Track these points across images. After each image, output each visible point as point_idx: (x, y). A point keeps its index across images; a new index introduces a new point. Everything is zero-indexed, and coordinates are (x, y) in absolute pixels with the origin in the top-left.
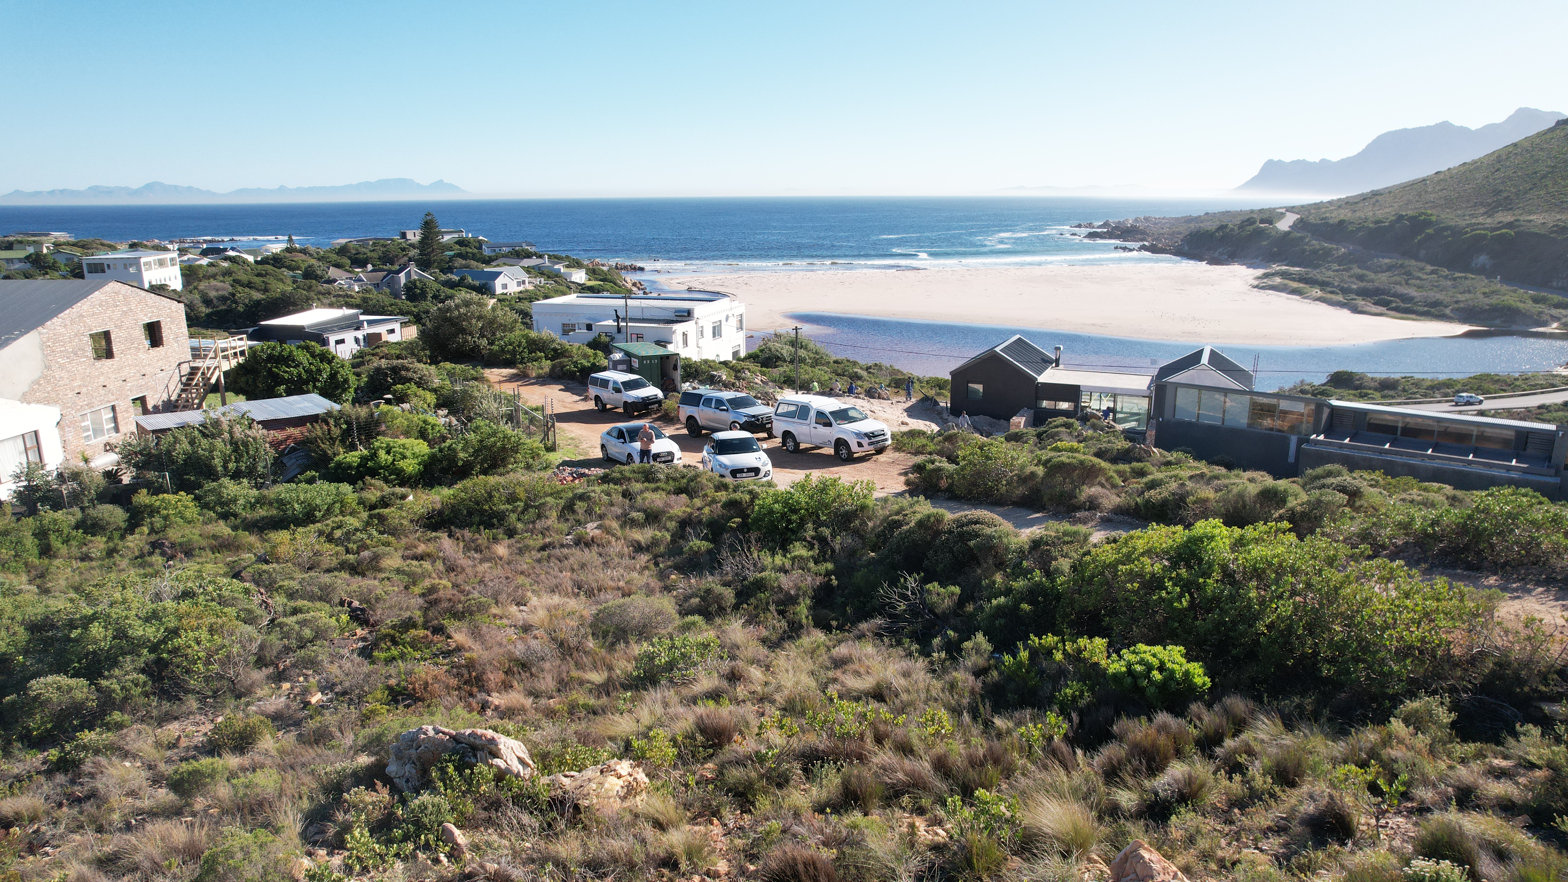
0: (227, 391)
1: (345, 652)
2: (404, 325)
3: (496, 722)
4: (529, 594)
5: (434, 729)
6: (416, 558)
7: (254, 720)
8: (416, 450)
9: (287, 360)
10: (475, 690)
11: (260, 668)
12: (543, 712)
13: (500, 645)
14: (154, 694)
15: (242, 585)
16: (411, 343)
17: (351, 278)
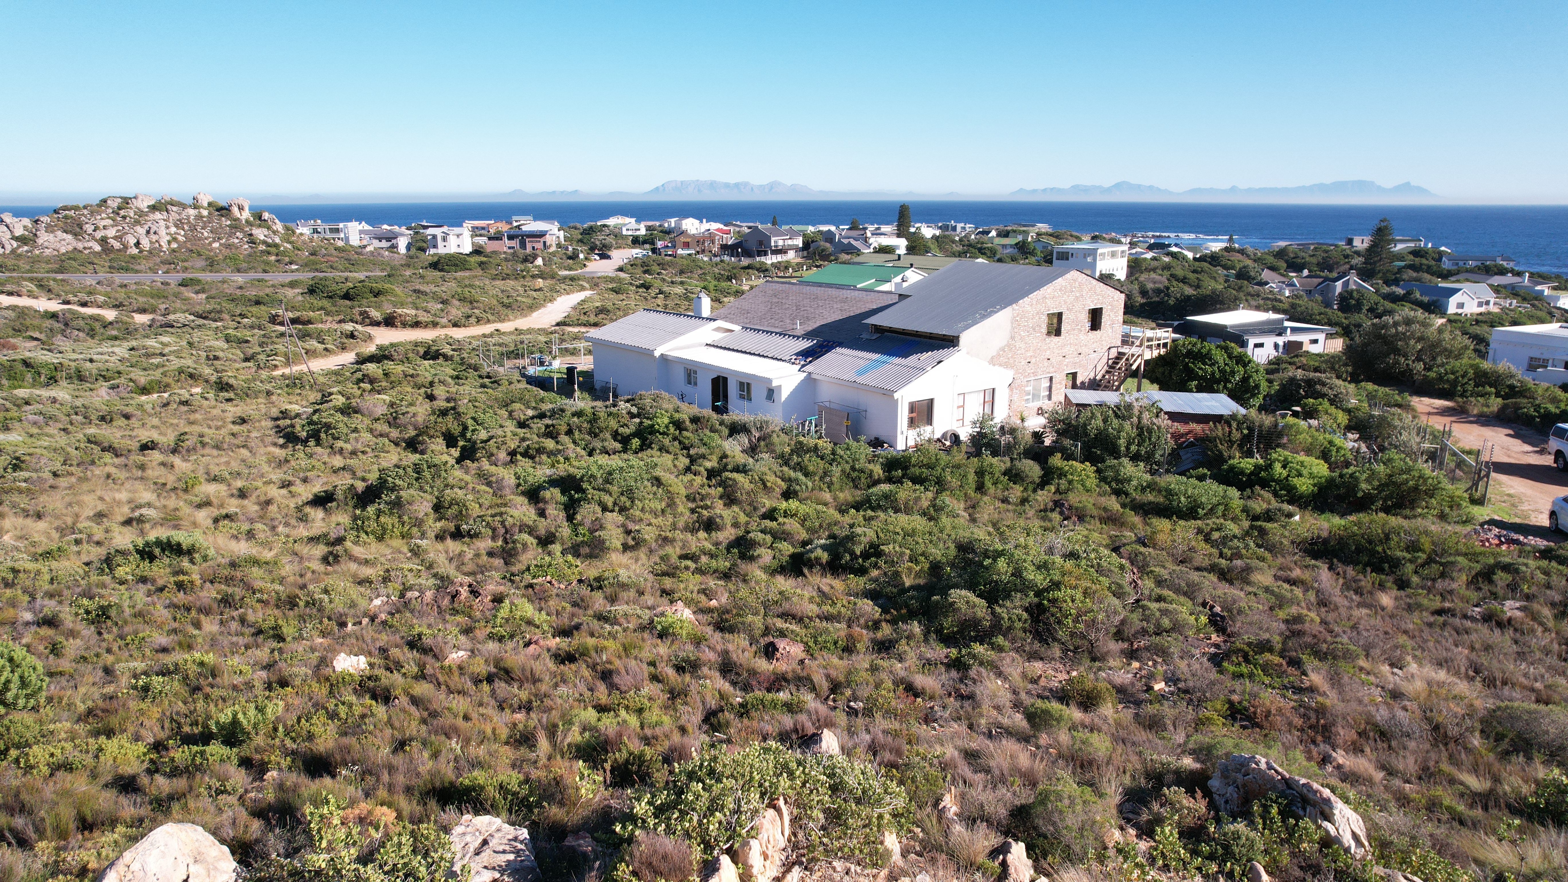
0: (1144, 377)
1: (1197, 652)
2: (1330, 336)
3: (1334, 781)
4: (1409, 658)
5: (1267, 763)
6: (1288, 581)
7: (1102, 685)
8: (1315, 470)
9: (1204, 357)
10: (1319, 738)
11: (1117, 641)
12: (1394, 793)
13: (1360, 702)
14: (1031, 632)
15: (1119, 560)
16: (1333, 357)
17: (1283, 282)
